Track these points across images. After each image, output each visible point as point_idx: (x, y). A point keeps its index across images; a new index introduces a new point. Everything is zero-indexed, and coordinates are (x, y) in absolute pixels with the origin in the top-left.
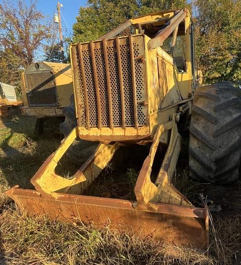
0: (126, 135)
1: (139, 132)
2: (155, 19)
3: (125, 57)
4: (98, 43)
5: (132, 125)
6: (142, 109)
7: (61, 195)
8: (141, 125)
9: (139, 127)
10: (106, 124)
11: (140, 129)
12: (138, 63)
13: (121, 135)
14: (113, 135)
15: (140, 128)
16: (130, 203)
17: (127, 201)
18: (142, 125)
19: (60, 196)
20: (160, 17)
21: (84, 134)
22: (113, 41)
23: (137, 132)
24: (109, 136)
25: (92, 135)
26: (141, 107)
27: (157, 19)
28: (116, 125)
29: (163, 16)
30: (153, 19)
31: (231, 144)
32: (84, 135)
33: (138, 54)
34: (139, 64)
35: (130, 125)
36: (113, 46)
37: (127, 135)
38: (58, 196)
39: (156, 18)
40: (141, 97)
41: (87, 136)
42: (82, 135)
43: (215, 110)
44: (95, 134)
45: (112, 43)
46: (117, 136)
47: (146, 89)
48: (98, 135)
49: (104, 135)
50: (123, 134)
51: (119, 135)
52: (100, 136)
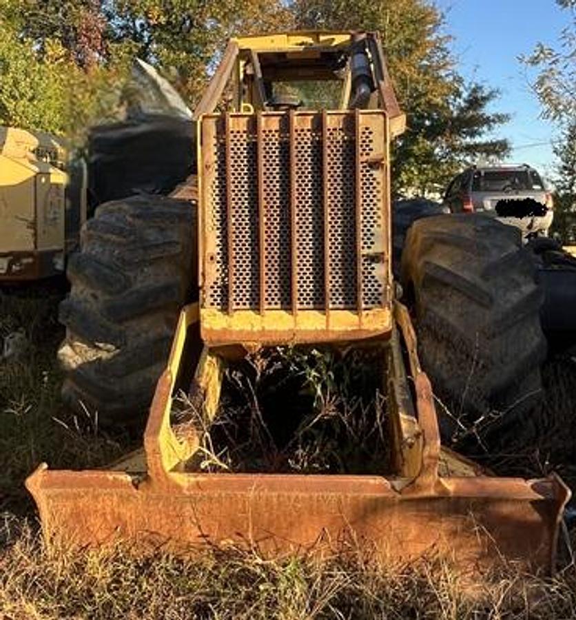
0: (330, 328)
1: (364, 320)
2: (297, 44)
3: (338, 153)
4: (274, 118)
5: (347, 306)
6: (373, 269)
7: (195, 477)
8: (370, 306)
9: (365, 309)
10: (276, 304)
11: (367, 314)
12: (368, 168)
13: (319, 328)
14: (297, 328)
15: (367, 312)
16: (386, 481)
17: (377, 477)
18: (373, 306)
19: (193, 479)
20: (310, 40)
21: (217, 328)
22: (312, 117)
23: (360, 320)
24: (284, 331)
25: (238, 329)
26: (373, 265)
27: (301, 44)
28: (305, 306)
29: (317, 40)
30: (291, 42)
31: (525, 354)
33: (371, 150)
34: (371, 172)
35: (342, 306)
36: (310, 127)
37: (334, 329)
38: (189, 481)
39: (300, 42)
40: (372, 243)
41: (225, 331)
42: (211, 329)
43: (485, 276)
44: (248, 328)
45: (310, 123)
46: (307, 332)
47: (387, 227)
48: (255, 329)
49: (273, 327)
50: (324, 327)
51: (313, 328)
52: (259, 332)
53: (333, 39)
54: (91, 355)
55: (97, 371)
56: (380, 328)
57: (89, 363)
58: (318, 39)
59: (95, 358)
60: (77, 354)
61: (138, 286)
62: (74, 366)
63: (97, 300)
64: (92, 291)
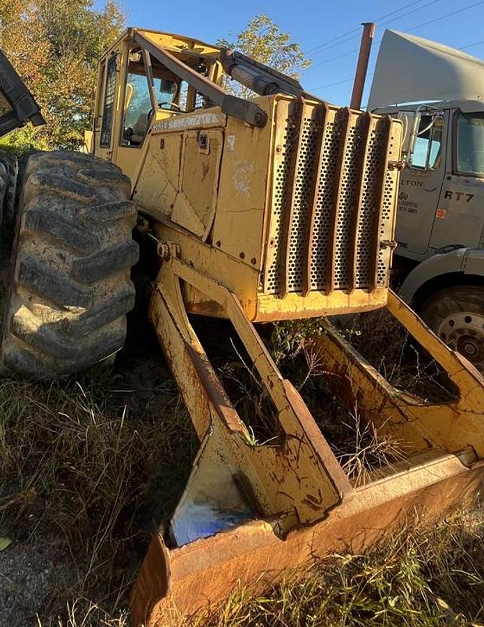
0: (351, 306)
1: (372, 297)
2: (177, 46)
6: (382, 253)
11: (374, 293)
13: (343, 306)
14: (329, 307)
20: (186, 46)
21: (270, 311)
23: (370, 298)
25: (285, 311)
26: (382, 251)
27: (180, 47)
29: (191, 46)
32: (268, 312)
37: (353, 306)
39: (180, 45)
41: (276, 313)
42: (265, 313)
44: (293, 310)
46: (335, 309)
47: (393, 219)
48: (299, 310)
49: (311, 308)
50: (347, 305)
51: (340, 307)
52: (302, 312)
53: (203, 49)
54: (55, 316)
55: (58, 332)
56: (381, 302)
57: (51, 324)
58: (193, 46)
59: (58, 320)
60: (35, 315)
61: (104, 246)
62: (35, 329)
63: (64, 260)
64: (58, 251)
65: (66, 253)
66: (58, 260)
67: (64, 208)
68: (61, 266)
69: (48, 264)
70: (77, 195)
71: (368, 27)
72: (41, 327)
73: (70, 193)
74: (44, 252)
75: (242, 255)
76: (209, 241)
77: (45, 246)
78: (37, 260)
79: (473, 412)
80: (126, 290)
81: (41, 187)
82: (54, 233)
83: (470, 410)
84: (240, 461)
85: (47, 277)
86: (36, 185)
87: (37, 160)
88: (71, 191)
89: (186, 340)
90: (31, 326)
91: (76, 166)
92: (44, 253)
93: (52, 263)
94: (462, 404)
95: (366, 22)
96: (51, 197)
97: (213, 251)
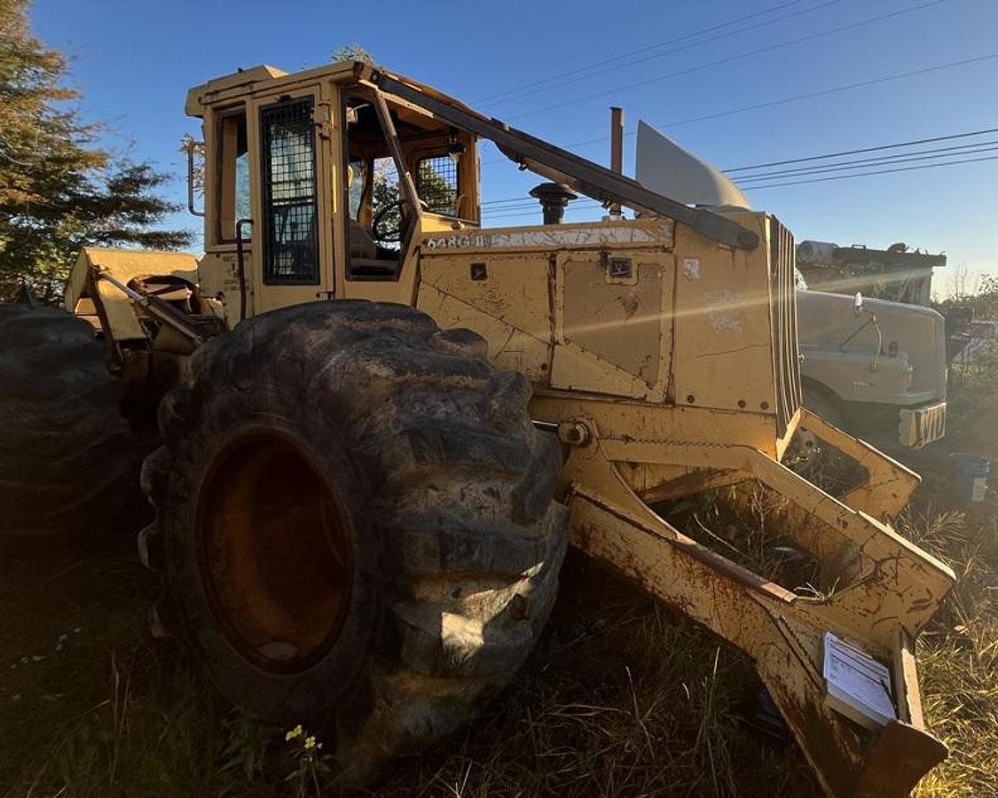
60: (470, 617)
63: (499, 497)
64: (484, 486)
65: (496, 484)
66: (489, 501)
67: (459, 408)
68: (497, 510)
69: (476, 515)
70: (470, 378)
71: (616, 112)
72: (483, 633)
73: (457, 378)
74: (463, 496)
75: (742, 403)
76: (670, 401)
77: (462, 485)
78: (455, 515)
79: (881, 483)
80: (560, 510)
81: (399, 379)
82: (477, 456)
83: (878, 483)
84: (818, 625)
85: (491, 537)
86: (387, 378)
87: (328, 327)
88: (458, 375)
89: (670, 538)
90: (474, 641)
91: (415, 329)
92: (462, 499)
93: (483, 511)
94: (873, 481)
95: (615, 107)
96: (423, 394)
97: (678, 410)
